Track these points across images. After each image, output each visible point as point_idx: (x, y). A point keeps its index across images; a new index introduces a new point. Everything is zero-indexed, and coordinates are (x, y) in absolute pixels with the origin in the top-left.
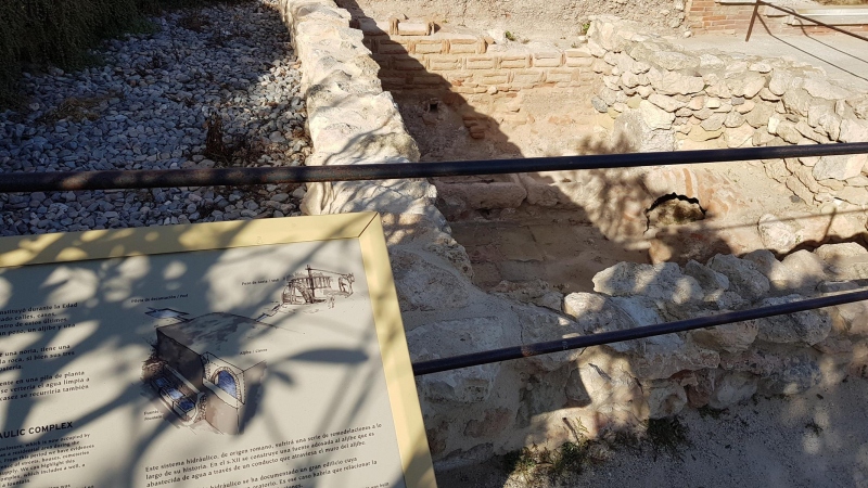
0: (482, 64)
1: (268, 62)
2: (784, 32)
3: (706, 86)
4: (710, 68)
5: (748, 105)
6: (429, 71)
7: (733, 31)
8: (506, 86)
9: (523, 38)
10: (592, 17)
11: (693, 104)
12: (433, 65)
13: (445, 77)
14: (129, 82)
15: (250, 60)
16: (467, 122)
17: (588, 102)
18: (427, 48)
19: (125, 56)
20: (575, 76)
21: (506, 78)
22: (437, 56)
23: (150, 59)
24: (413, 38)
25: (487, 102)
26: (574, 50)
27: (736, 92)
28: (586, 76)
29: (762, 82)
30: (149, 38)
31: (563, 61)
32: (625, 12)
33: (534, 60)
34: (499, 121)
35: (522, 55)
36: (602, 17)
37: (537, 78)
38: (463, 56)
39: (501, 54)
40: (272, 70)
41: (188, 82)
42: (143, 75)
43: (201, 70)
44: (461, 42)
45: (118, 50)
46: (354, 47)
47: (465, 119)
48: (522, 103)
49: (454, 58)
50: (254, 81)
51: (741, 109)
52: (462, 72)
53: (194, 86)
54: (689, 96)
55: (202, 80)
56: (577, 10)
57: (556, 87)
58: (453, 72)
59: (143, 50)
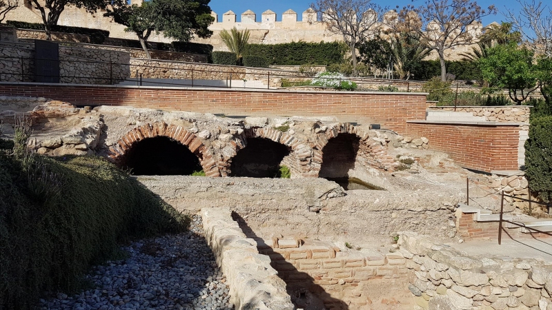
0: (333, 265)
1: (205, 279)
2: (521, 237)
3: (490, 280)
4: (490, 268)
5: (520, 291)
6: (299, 270)
7: (488, 238)
8: (350, 279)
9: (357, 246)
10: (398, 233)
11: (484, 292)
12: (301, 266)
13: (310, 274)
14: (112, 302)
15: (192, 278)
16: (327, 305)
17: (407, 288)
18: (297, 256)
19: (108, 279)
20: (395, 271)
21: (350, 273)
22: (304, 261)
23: (125, 281)
24: (288, 250)
25: (338, 290)
26: (392, 254)
27: (510, 283)
28: (403, 271)
29: (526, 275)
30: (123, 264)
31: (386, 262)
32: (419, 229)
33: (367, 261)
34: (348, 303)
35: (359, 258)
36: (406, 233)
37: (371, 273)
38: (320, 260)
39: (346, 258)
40: (207, 285)
41: (152, 299)
42: (122, 295)
43: (160, 289)
44: (319, 251)
45: (102, 275)
46: (266, 269)
47: (325, 303)
48: (362, 290)
49: (315, 261)
50: (197, 295)
51: (516, 294)
52: (321, 271)
53: (157, 302)
54: (480, 287)
55: (162, 297)
56: (389, 228)
57: (383, 278)
58: (315, 271)
59: (120, 273)
